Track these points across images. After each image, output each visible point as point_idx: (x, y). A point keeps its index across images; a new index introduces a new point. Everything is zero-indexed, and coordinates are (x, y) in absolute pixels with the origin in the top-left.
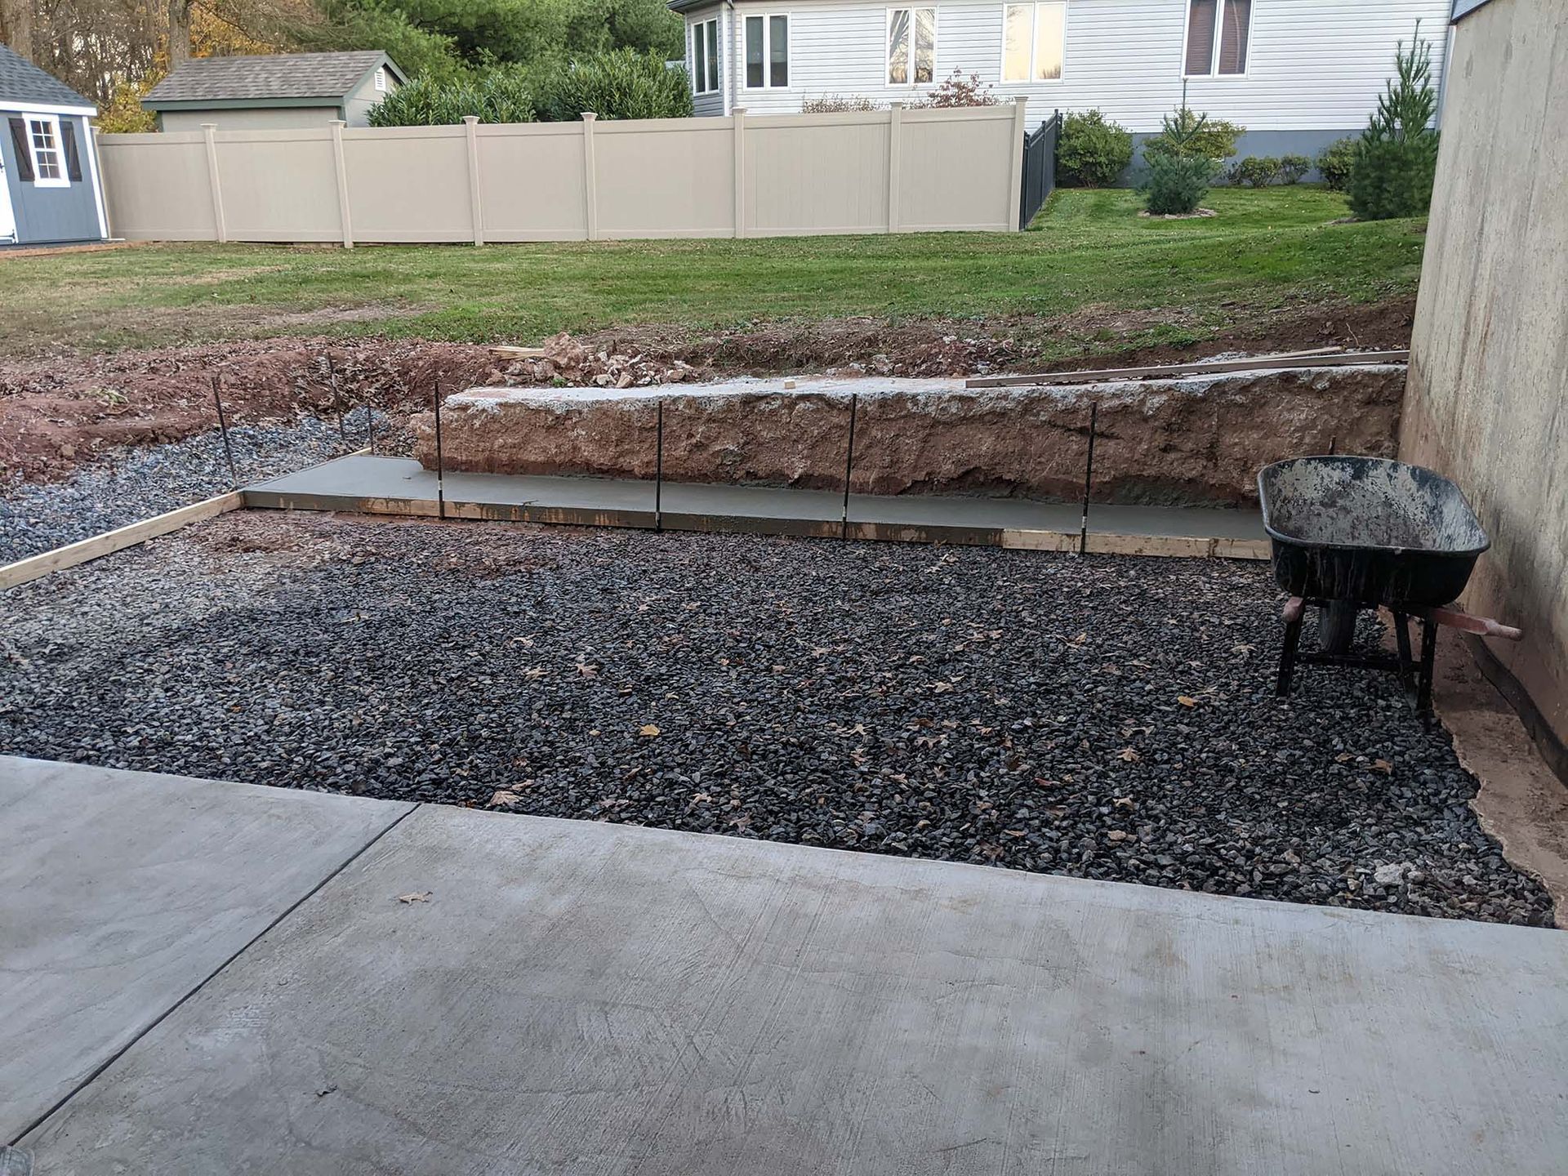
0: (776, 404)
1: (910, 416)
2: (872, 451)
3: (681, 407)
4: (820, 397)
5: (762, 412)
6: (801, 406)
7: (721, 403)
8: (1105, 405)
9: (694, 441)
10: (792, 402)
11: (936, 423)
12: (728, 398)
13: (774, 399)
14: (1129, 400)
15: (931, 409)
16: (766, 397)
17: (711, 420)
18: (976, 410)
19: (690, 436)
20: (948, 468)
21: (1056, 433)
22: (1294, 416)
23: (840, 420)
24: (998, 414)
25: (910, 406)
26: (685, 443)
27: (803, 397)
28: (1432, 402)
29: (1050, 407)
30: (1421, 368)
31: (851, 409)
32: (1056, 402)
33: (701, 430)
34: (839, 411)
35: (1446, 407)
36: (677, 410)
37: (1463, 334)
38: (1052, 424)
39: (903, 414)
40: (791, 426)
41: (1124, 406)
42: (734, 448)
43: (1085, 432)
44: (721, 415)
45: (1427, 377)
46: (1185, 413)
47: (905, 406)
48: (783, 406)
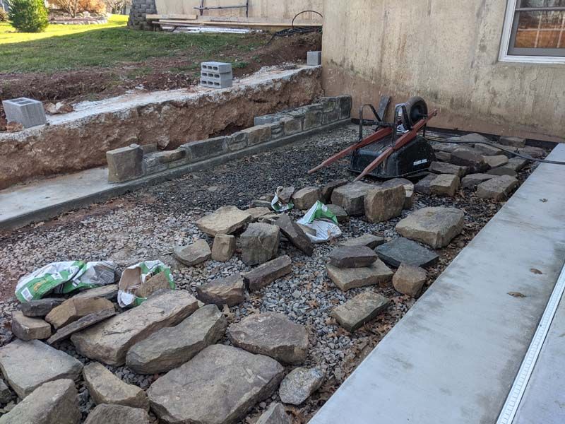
0: (152, 109)
1: (209, 104)
2: (193, 125)
3: (103, 120)
4: (171, 103)
5: (146, 115)
6: (165, 108)
7: (127, 113)
8: (267, 88)
9: (112, 139)
10: (159, 107)
11: (219, 105)
12: (131, 110)
13: (149, 107)
14: (271, 86)
15: (217, 99)
16: (146, 106)
17: (123, 123)
18: (231, 97)
19: (108, 136)
20: (223, 126)
21: (252, 103)
22: (307, 85)
23: (182, 111)
24: (239, 98)
25: (209, 100)
26: (105, 142)
27: (164, 104)
28: (358, 72)
29: (251, 92)
30: (339, 63)
31: (186, 105)
32: (253, 89)
33: (117, 131)
34: (181, 107)
35: (372, 72)
36: (100, 122)
37: (380, 49)
38: (250, 100)
39: (206, 104)
40: (161, 119)
41: (271, 88)
42: (136, 137)
43: (259, 101)
44: (130, 120)
45: (348, 65)
46: (284, 88)
47: (206, 101)
48: (155, 110)
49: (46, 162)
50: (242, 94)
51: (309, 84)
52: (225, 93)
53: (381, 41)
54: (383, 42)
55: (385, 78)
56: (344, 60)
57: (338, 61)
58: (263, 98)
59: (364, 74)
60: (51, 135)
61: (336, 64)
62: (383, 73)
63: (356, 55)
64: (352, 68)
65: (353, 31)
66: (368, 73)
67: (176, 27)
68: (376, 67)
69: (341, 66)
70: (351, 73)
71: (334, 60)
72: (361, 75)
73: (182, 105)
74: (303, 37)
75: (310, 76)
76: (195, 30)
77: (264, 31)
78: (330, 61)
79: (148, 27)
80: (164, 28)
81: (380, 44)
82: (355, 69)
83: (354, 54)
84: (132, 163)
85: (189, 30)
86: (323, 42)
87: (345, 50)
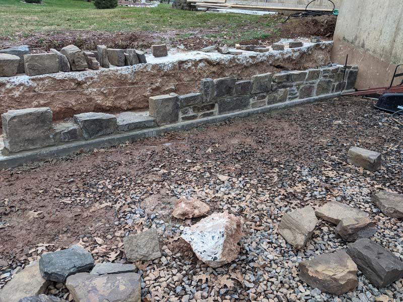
0: (190, 65)
1: (237, 65)
4: (206, 61)
5: (185, 69)
6: (201, 65)
7: (170, 65)
8: (286, 56)
9: (154, 86)
10: (196, 63)
11: (245, 67)
12: (173, 63)
13: (188, 62)
14: (290, 55)
15: (244, 62)
16: (186, 61)
18: (256, 61)
19: (152, 84)
21: (272, 67)
22: (319, 57)
23: (214, 69)
24: (262, 62)
25: (237, 61)
26: (149, 88)
27: (200, 61)
28: (368, 50)
29: (272, 59)
30: (350, 41)
31: (218, 64)
32: (274, 56)
33: (159, 81)
34: (214, 66)
35: (383, 50)
36: (147, 71)
37: (394, 30)
38: (271, 65)
39: (234, 64)
40: (196, 74)
41: (290, 57)
42: (173, 88)
43: (278, 67)
44: (171, 72)
45: (359, 43)
46: (300, 58)
47: (235, 62)
48: (193, 65)
49: (99, 100)
50: (265, 59)
51: (321, 57)
52: (252, 57)
53: (397, 23)
54: (398, 24)
55: (395, 57)
56: (356, 39)
57: (351, 39)
58: (282, 64)
59: (374, 52)
60: (105, 78)
61: (348, 41)
62: (394, 52)
63: (369, 33)
64: (363, 46)
65: (369, 12)
66: (378, 51)
67: (208, 8)
68: (388, 46)
69: (352, 43)
70: (362, 50)
71: (346, 38)
72: (371, 53)
73: (215, 63)
74: (317, 18)
75: (322, 50)
76: (224, 11)
77: (279, 14)
78: (341, 39)
79: (188, 8)
80: (199, 9)
81: (394, 26)
82: (366, 47)
83: (367, 33)
84: (169, 109)
85: (218, 11)
86: (338, 21)
87: (358, 29)
